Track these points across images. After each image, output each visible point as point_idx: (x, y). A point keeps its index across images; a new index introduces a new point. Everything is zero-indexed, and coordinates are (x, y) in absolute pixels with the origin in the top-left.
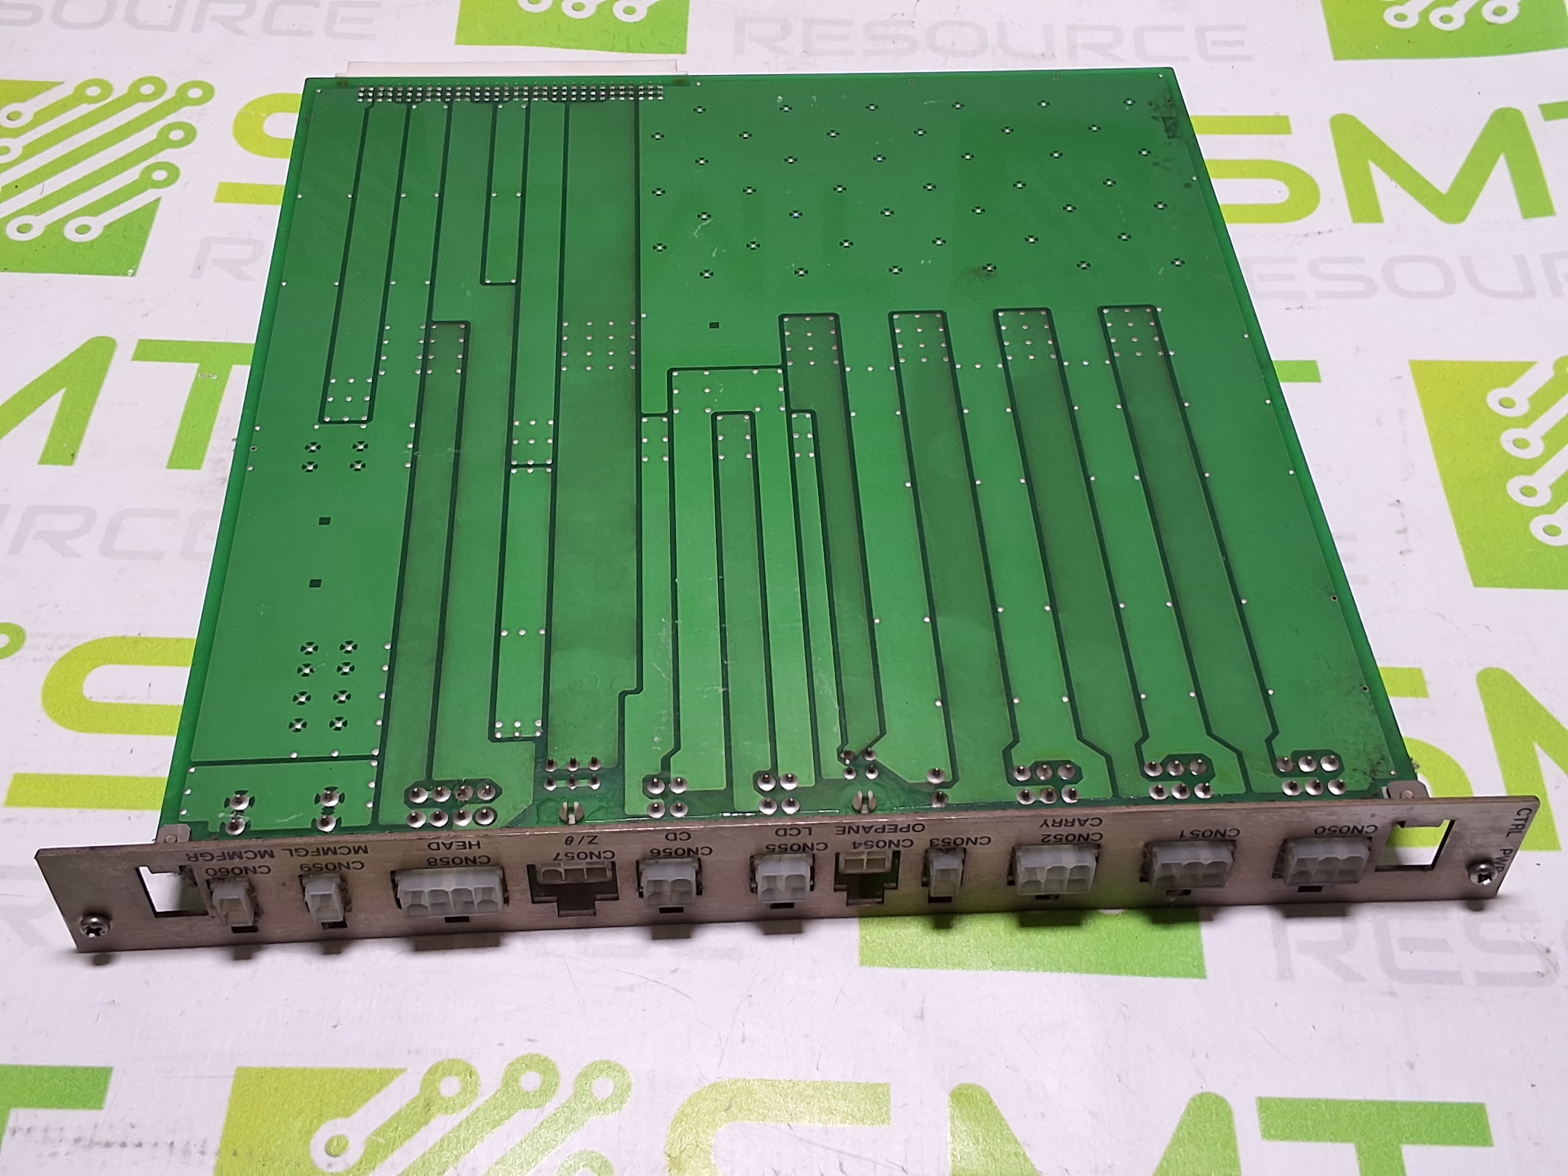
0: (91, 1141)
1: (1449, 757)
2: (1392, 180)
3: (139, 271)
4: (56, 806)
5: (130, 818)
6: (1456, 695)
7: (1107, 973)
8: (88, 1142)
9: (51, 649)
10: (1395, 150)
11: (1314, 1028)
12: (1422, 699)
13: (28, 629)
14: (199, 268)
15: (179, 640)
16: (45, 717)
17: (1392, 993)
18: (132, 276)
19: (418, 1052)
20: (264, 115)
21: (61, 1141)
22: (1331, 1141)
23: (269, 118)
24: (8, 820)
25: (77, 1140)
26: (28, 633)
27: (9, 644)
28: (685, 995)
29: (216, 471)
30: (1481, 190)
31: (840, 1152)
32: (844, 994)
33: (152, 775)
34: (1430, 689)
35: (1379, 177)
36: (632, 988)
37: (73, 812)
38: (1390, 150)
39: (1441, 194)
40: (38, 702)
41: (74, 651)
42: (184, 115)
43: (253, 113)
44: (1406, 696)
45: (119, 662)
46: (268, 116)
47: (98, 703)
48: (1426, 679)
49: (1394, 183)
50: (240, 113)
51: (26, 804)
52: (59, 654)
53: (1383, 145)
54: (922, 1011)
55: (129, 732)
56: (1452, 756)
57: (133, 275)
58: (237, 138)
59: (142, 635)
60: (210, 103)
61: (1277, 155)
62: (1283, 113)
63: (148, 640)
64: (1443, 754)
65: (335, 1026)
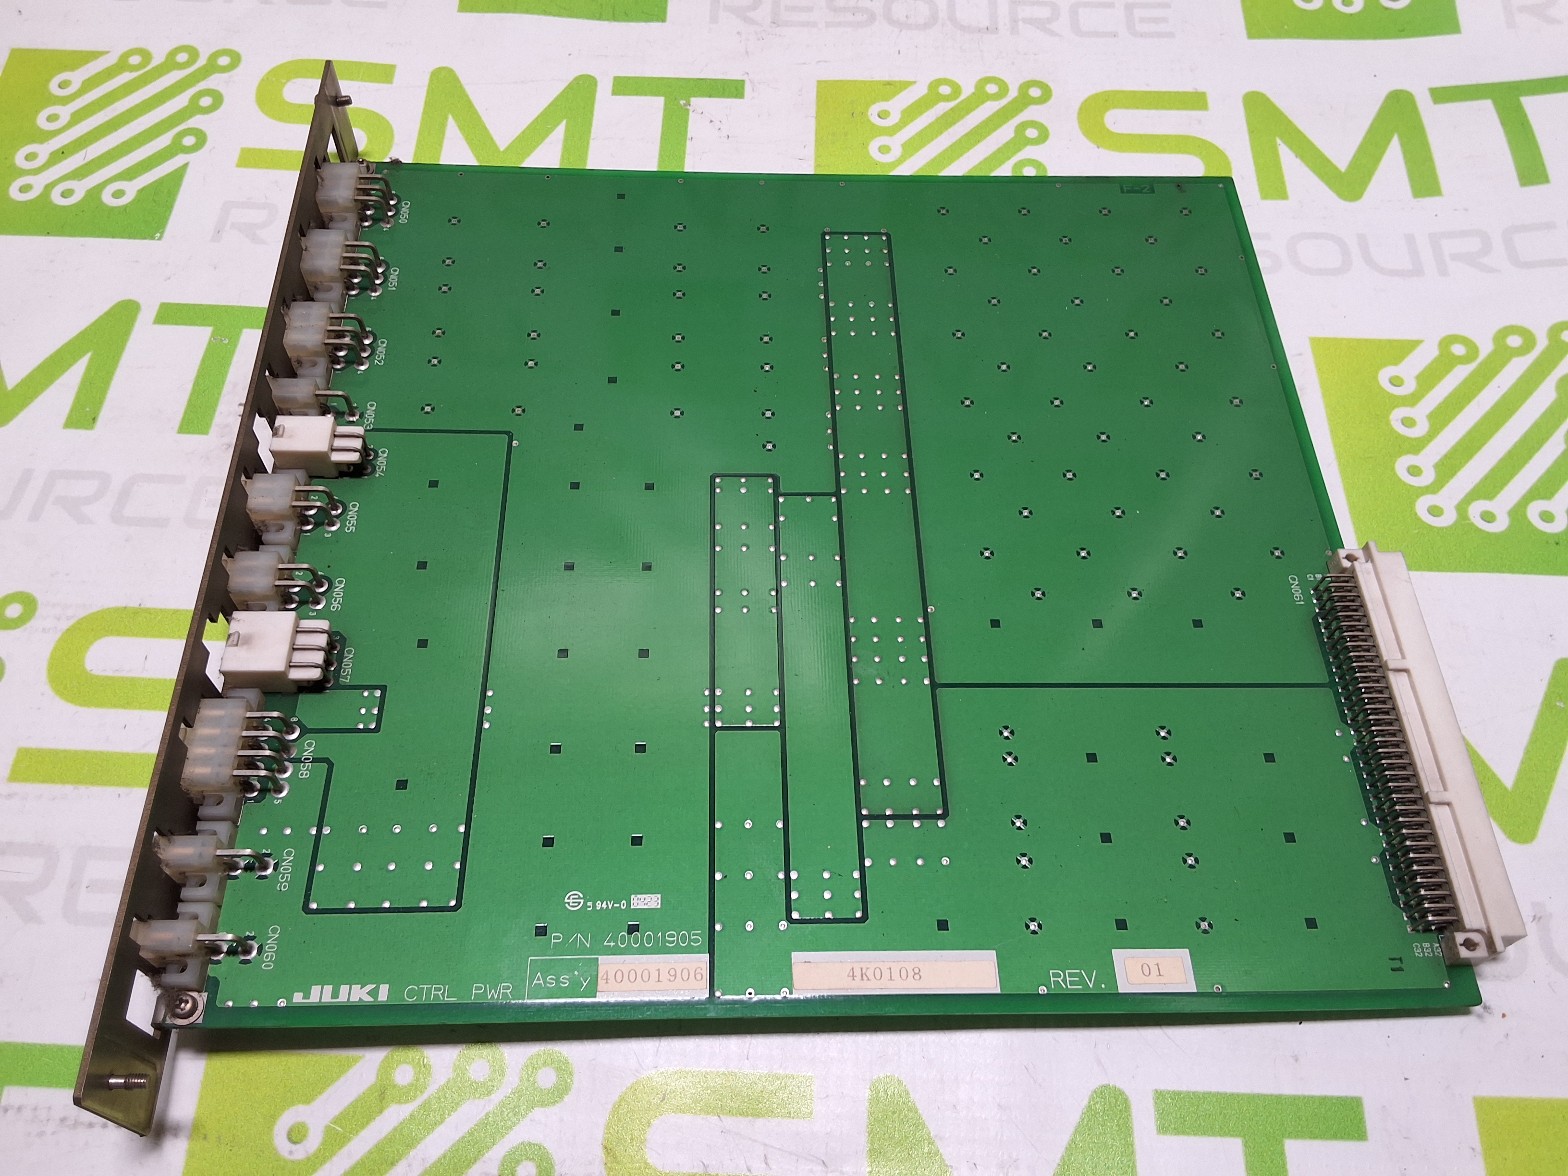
0: (76, 1121)
2: (1296, 157)
3: (166, 234)
4: (53, 782)
5: (119, 795)
8: (73, 1122)
9: (59, 619)
10: (1300, 128)
13: (38, 596)
14: (219, 232)
15: (176, 611)
16: (49, 691)
18: (158, 239)
20: (284, 81)
21: (48, 1120)
22: (1220, 1136)
23: (289, 84)
24: (10, 796)
25: (63, 1120)
26: (39, 603)
27: (22, 614)
29: (222, 436)
31: (765, 1145)
33: (142, 751)
35: (1285, 154)
37: (69, 788)
38: (1296, 128)
39: (1340, 172)
40: (44, 676)
41: (80, 622)
42: (213, 82)
43: (274, 79)
45: (119, 633)
46: (288, 81)
47: (97, 676)
49: (1298, 161)
50: (263, 80)
51: (25, 780)
52: (65, 625)
53: (1290, 122)
55: (123, 707)
57: (160, 239)
58: (259, 105)
59: (142, 606)
60: (236, 71)
61: (1195, 131)
62: (1201, 89)
63: (148, 611)
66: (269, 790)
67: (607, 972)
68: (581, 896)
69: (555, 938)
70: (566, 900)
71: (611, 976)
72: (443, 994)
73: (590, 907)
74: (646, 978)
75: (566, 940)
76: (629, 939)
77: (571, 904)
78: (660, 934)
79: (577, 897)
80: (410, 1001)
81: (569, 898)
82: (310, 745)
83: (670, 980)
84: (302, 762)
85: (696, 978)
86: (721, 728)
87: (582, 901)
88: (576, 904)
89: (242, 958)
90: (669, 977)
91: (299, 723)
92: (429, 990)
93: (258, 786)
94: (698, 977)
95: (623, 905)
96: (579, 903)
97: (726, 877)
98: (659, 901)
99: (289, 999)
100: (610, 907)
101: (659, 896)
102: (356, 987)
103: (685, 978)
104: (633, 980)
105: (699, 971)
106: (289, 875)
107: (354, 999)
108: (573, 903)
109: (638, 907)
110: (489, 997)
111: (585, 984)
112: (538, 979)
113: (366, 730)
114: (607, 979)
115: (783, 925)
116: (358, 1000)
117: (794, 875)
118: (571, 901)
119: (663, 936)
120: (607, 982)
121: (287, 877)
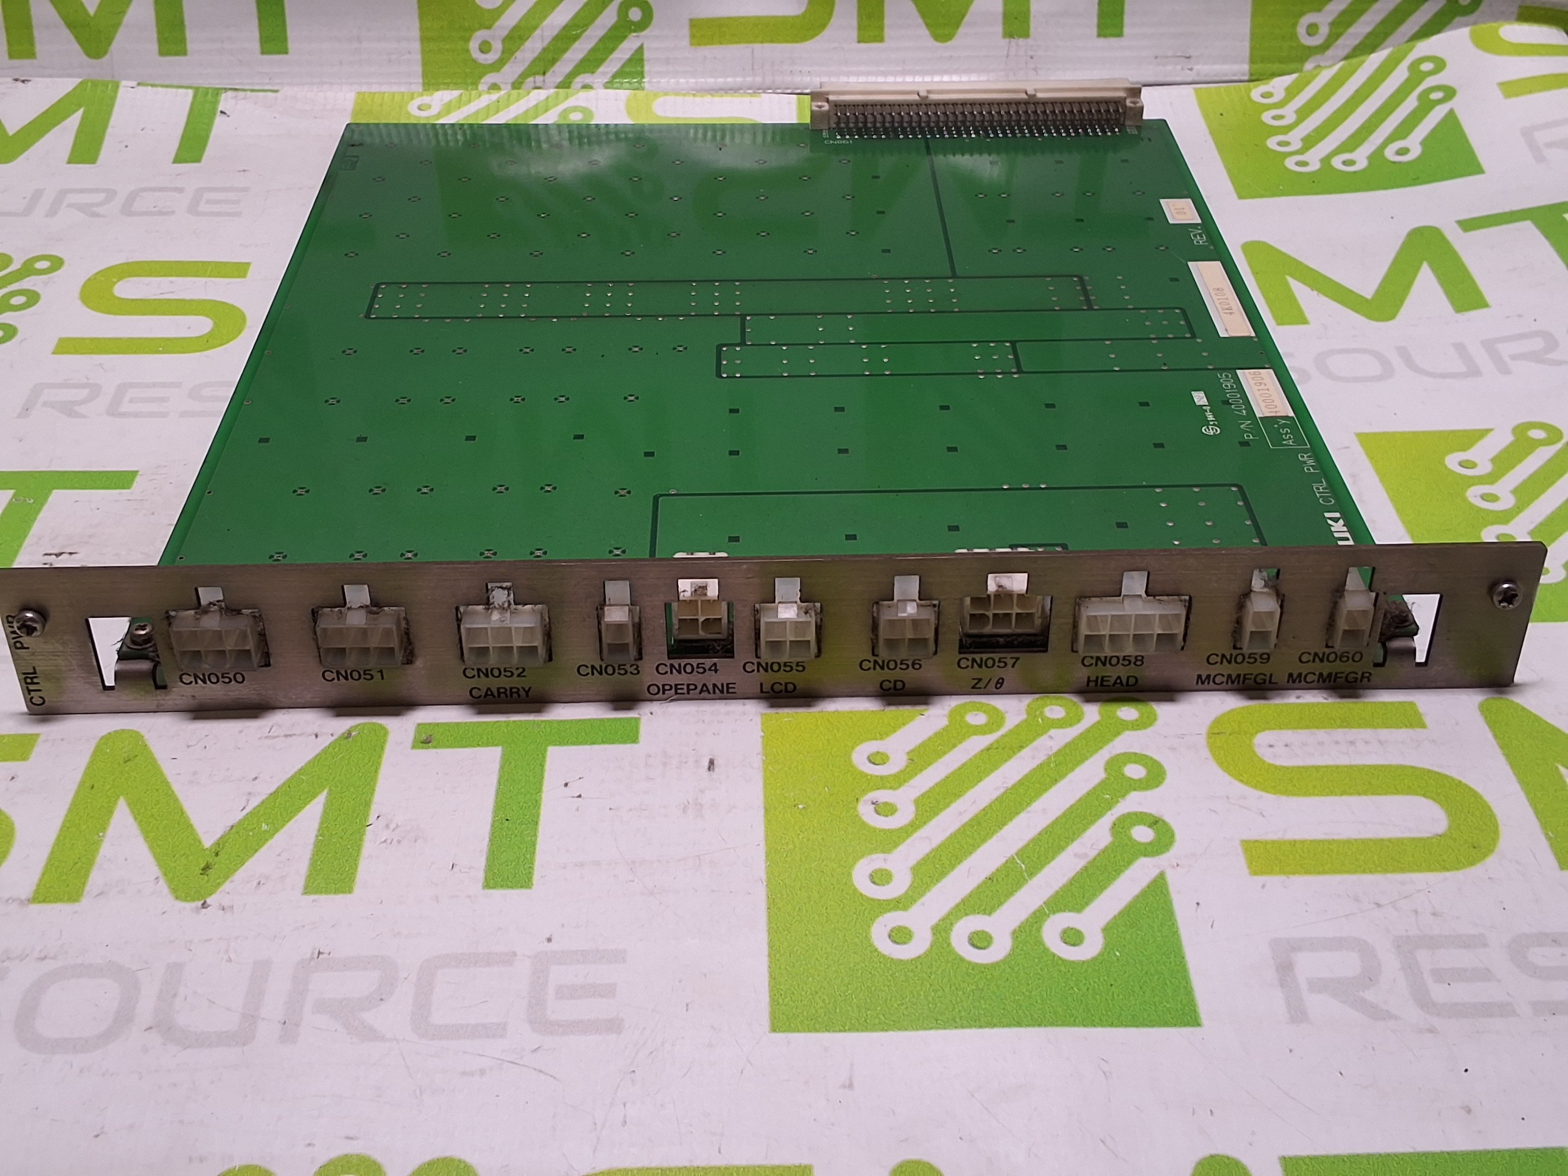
1: (1460, 782)
2: (1312, 290)
6: (1457, 724)
7: (1078, 1026)
10: (1312, 266)
11: (1341, 1074)
12: (1419, 730)
14: (27, 409)
17: (1432, 1030)
19: (202, 1160)
20: (114, 280)
23: (120, 282)
28: (551, 1076)
30: (1407, 294)
32: (751, 1064)
34: (1427, 720)
35: (1299, 288)
36: (482, 1072)
38: (1307, 267)
39: (1366, 299)
42: (29, 283)
43: (103, 279)
44: (1401, 728)
46: (118, 281)
48: (1421, 711)
49: (1315, 292)
50: (89, 279)
53: (1300, 263)
54: (850, 1079)
56: (1464, 781)
58: (83, 301)
60: (57, 273)
64: (1453, 779)
65: (97, 1136)
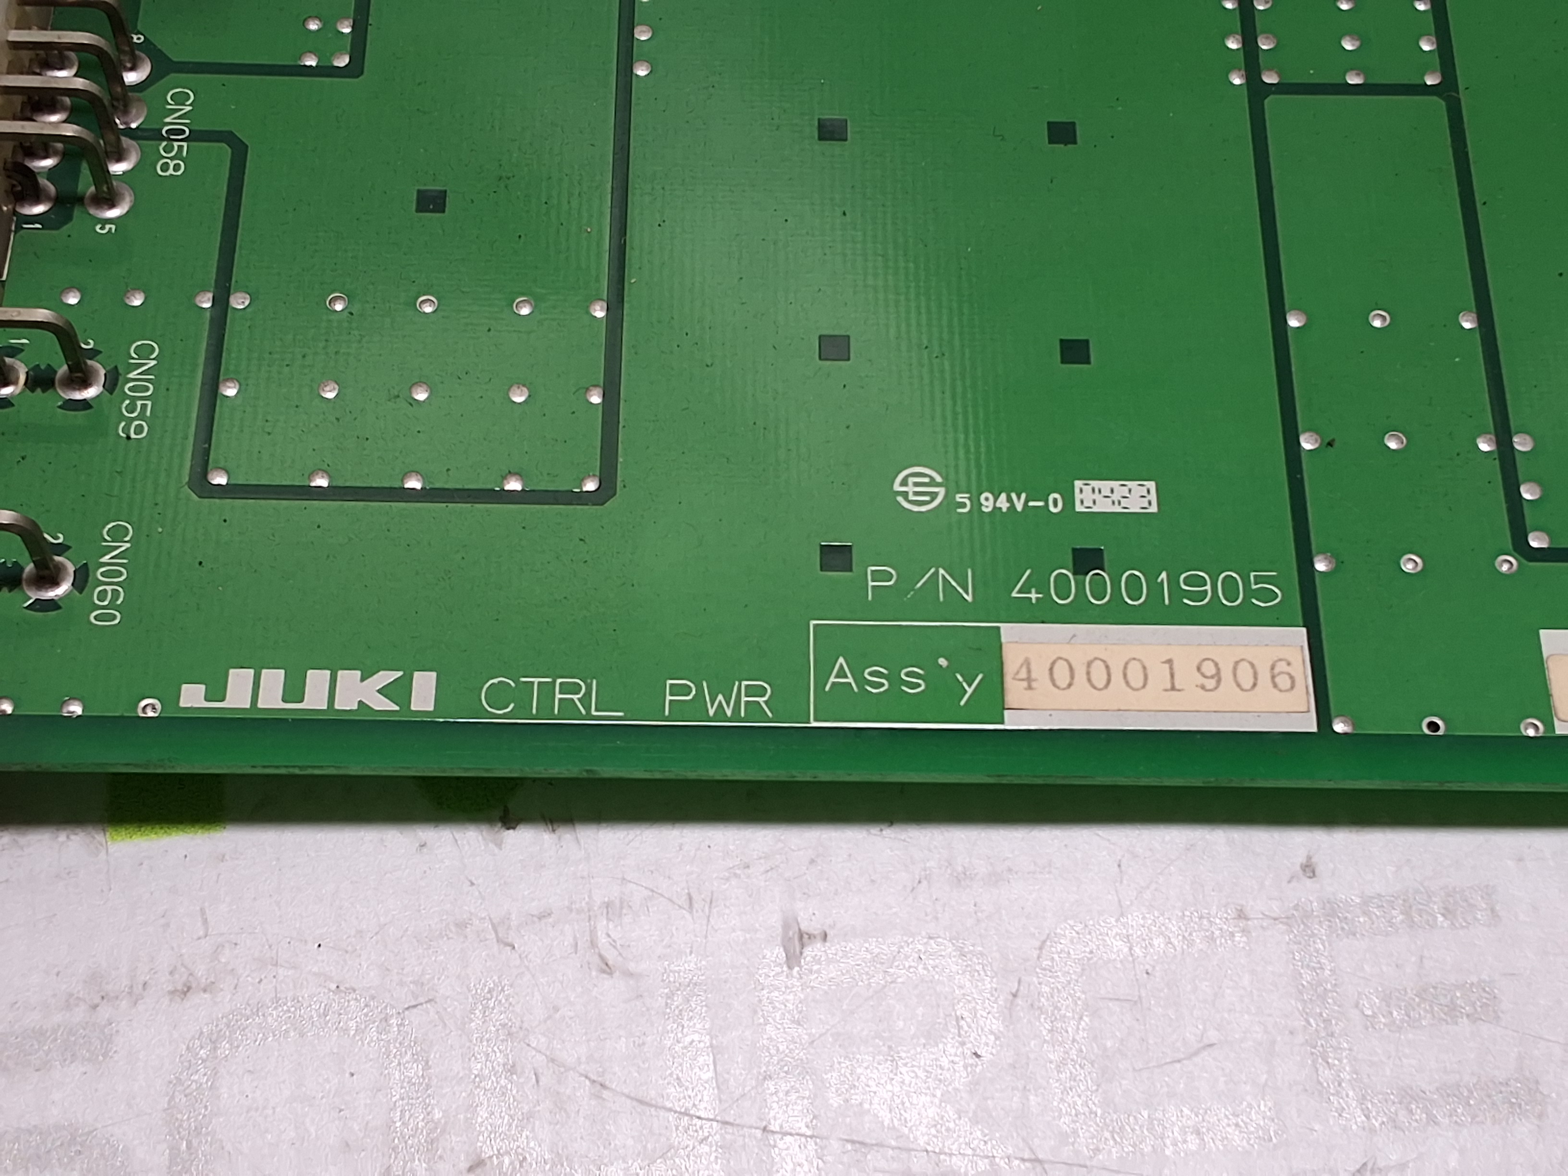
66: (80, 200)
67: (1027, 663)
68: (939, 479)
69: (876, 576)
70: (897, 487)
71: (1040, 672)
72: (586, 700)
73: (963, 505)
74: (1136, 679)
75: (906, 580)
76: (1080, 586)
77: (912, 497)
78: (1164, 575)
79: (927, 480)
80: (502, 714)
81: (904, 483)
82: (180, 99)
83: (1203, 687)
84: (163, 138)
85: (1275, 686)
86: (1278, 89)
87: (942, 491)
88: (927, 498)
89: (34, 595)
90: (1201, 680)
91: (149, 48)
92: (547, 691)
93: (52, 189)
94: (1284, 682)
95: (1055, 504)
96: (934, 496)
97: (1330, 444)
98: (1153, 496)
99: (171, 697)
100: (1019, 507)
101: (1151, 485)
102: (348, 678)
103: (1247, 683)
104: (1101, 685)
105: (1281, 667)
106: (149, 403)
107: (346, 702)
108: (916, 494)
109: (1095, 509)
110: (711, 712)
111: (970, 691)
112: (841, 674)
113: (325, 71)
114: (1029, 679)
115: (1507, 564)
116: (355, 707)
117: (1522, 444)
118: (910, 489)
119: (1173, 581)
120: (1030, 688)
121: (144, 406)
